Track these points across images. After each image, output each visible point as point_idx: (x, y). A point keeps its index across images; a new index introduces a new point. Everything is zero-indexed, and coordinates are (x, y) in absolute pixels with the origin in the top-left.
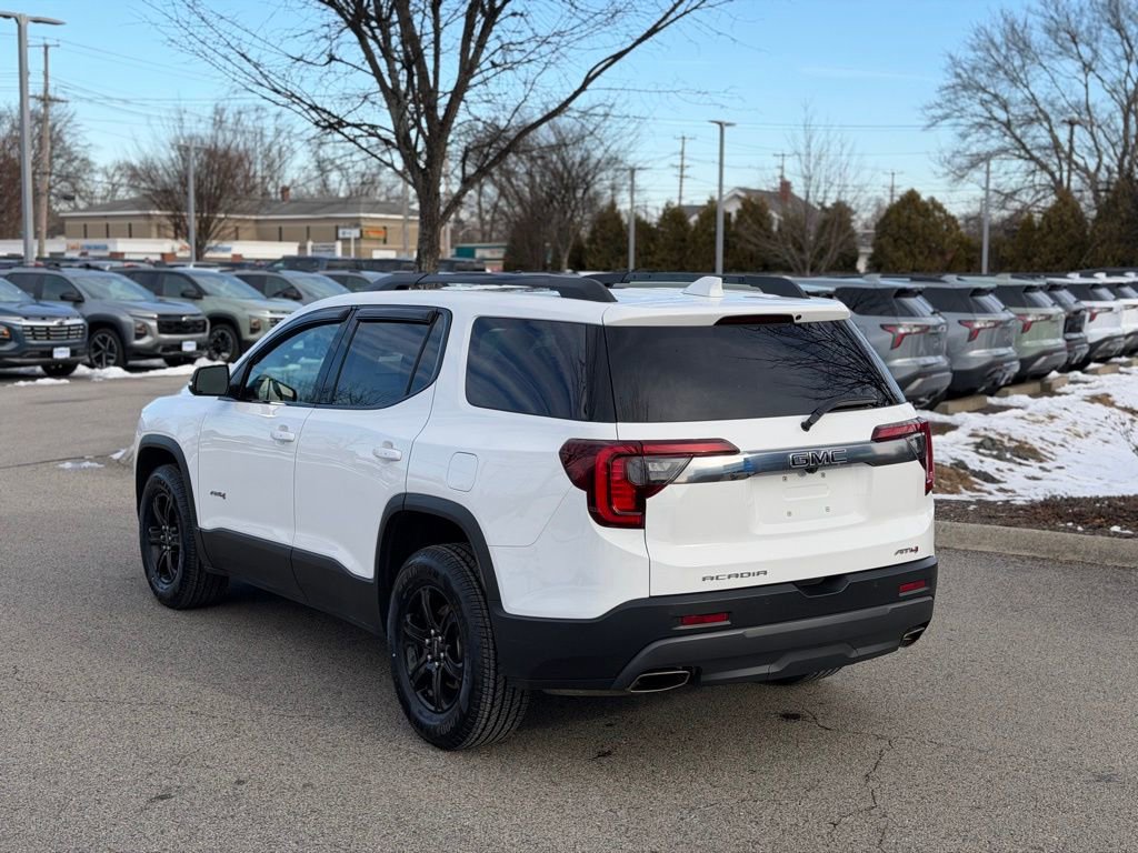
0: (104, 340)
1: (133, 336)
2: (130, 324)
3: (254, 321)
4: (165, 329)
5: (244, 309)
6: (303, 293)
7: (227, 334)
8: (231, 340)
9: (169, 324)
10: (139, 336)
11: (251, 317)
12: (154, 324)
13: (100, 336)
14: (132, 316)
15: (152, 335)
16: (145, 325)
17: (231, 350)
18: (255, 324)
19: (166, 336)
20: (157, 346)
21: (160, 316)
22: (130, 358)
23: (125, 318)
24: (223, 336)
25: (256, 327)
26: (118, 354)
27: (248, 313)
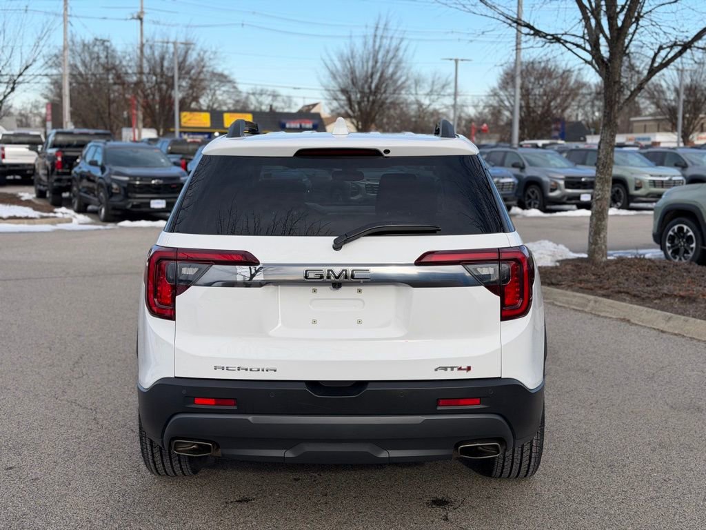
0: (533, 192)
1: (549, 190)
2: (547, 182)
3: (638, 182)
4: (571, 186)
5: (632, 174)
6: (689, 163)
7: (621, 190)
8: (622, 195)
9: (572, 183)
10: (553, 190)
11: (636, 179)
12: (562, 183)
13: (531, 190)
14: (550, 177)
15: (560, 189)
16: (556, 183)
17: (622, 201)
18: (638, 184)
19: (569, 191)
20: (563, 197)
21: (567, 178)
22: (548, 205)
23: (545, 179)
24: (618, 192)
25: (639, 186)
26: (540, 202)
27: (634, 176)
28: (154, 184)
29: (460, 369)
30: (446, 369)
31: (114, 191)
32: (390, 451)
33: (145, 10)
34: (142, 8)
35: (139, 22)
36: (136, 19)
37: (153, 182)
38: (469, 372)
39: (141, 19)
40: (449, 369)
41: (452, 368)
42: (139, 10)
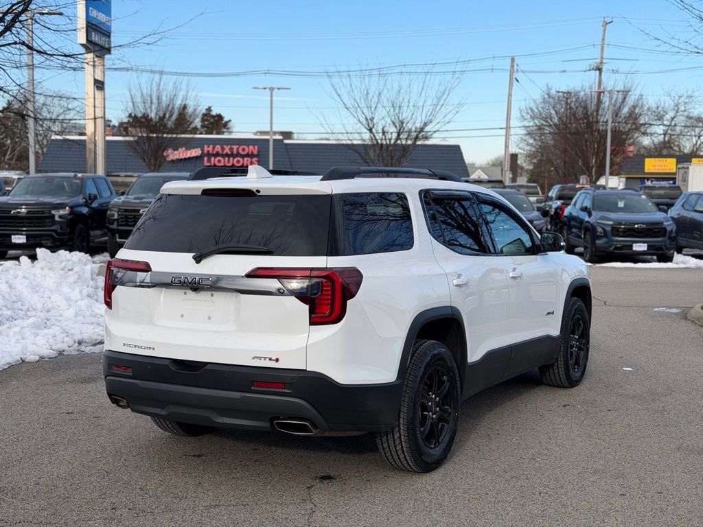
28: (637, 228)
29: (270, 359)
30: (260, 358)
31: (598, 234)
32: (224, 418)
33: (604, 61)
34: (602, 58)
35: (598, 72)
36: (596, 70)
37: (636, 226)
38: (278, 363)
39: (600, 70)
40: (263, 359)
41: (265, 358)
42: (599, 61)
